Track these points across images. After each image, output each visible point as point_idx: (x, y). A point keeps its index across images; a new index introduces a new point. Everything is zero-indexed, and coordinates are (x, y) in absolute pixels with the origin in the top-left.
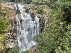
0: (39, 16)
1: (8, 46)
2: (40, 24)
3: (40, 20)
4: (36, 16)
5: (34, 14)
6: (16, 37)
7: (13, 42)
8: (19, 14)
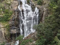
0: (39, 7)
1: (11, 32)
2: (39, 15)
3: (39, 11)
4: (36, 7)
5: (35, 5)
6: (18, 25)
7: (16, 29)
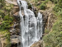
0: (42, 12)
1: (12, 42)
2: (43, 20)
3: (43, 16)
4: (39, 12)
5: (37, 10)
6: (20, 33)
7: (17, 38)
8: (22, 10)
